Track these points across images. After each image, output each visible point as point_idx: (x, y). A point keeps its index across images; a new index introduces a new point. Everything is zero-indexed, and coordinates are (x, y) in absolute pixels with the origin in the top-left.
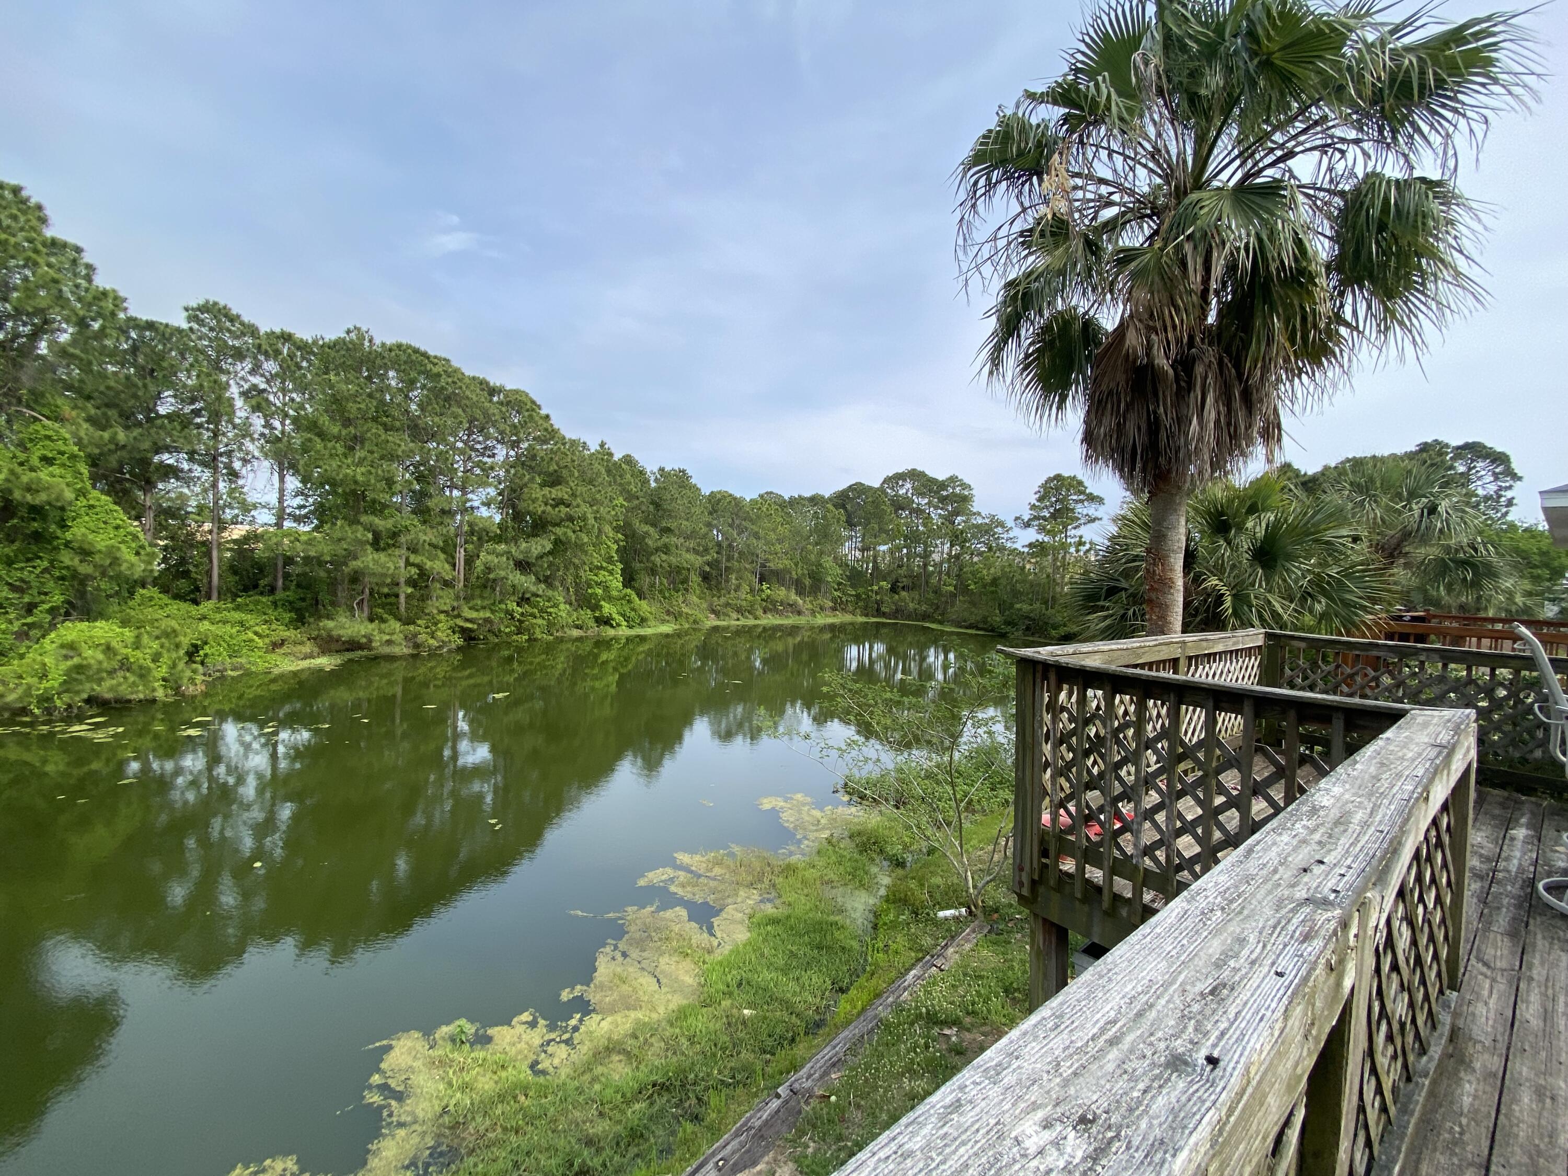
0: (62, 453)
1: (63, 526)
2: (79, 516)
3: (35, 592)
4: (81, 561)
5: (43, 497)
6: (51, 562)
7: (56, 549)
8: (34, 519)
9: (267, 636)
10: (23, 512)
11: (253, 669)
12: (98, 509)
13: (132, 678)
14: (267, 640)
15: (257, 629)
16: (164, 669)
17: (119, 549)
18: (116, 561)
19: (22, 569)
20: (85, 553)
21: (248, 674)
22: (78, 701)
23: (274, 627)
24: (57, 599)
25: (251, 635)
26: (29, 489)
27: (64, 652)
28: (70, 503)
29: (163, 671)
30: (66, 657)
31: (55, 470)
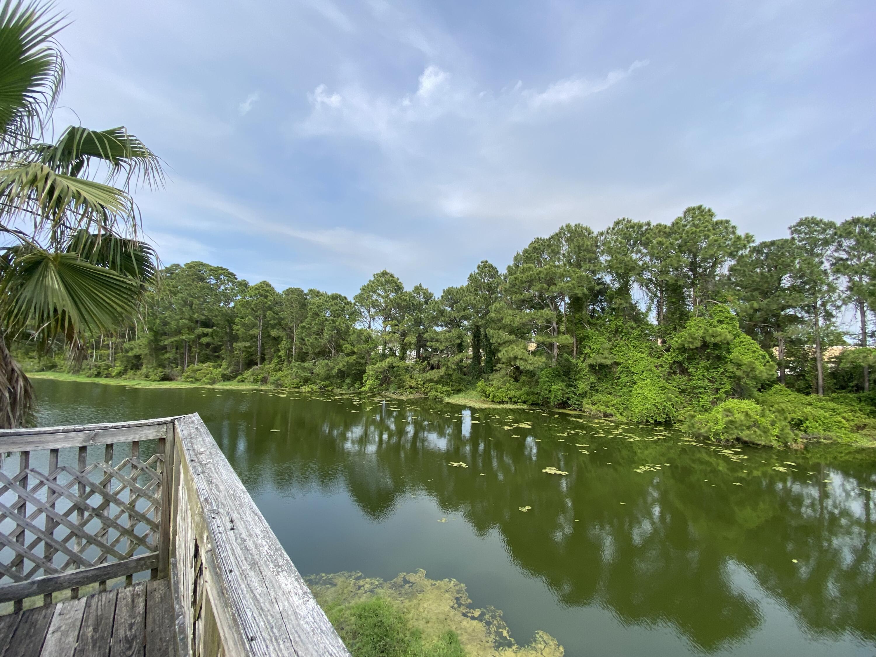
0: (727, 318)
1: (729, 352)
2: (736, 347)
3: (718, 383)
4: (737, 369)
5: (718, 339)
6: (725, 369)
7: (726, 363)
8: (717, 350)
9: (853, 420)
10: (711, 346)
11: (839, 440)
12: (745, 343)
13: (759, 432)
14: (852, 423)
15: (845, 415)
16: (777, 430)
17: (754, 363)
18: (753, 369)
19: (713, 372)
20: (739, 365)
21: (835, 443)
22: (732, 438)
23: (858, 415)
24: (728, 387)
25: (839, 418)
26: (713, 336)
27: (726, 413)
28: (732, 341)
29: (776, 432)
30: (727, 416)
31: (724, 326)
